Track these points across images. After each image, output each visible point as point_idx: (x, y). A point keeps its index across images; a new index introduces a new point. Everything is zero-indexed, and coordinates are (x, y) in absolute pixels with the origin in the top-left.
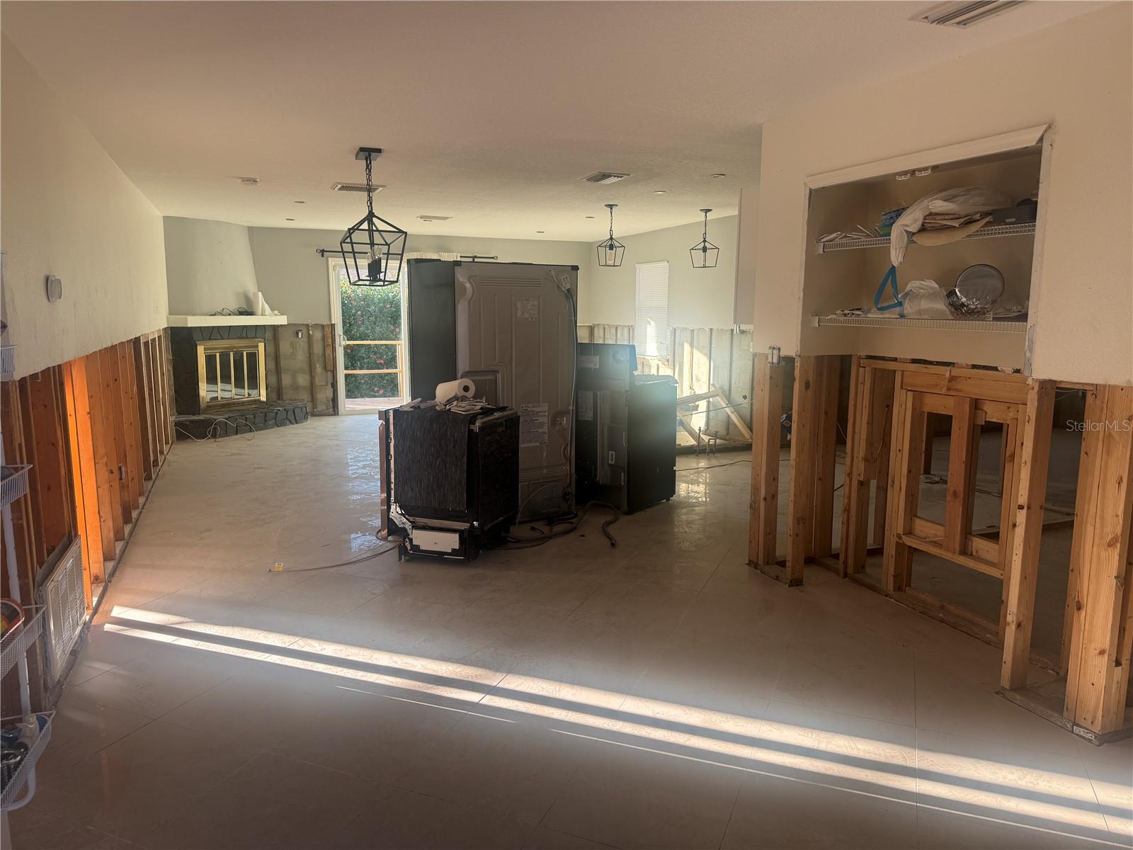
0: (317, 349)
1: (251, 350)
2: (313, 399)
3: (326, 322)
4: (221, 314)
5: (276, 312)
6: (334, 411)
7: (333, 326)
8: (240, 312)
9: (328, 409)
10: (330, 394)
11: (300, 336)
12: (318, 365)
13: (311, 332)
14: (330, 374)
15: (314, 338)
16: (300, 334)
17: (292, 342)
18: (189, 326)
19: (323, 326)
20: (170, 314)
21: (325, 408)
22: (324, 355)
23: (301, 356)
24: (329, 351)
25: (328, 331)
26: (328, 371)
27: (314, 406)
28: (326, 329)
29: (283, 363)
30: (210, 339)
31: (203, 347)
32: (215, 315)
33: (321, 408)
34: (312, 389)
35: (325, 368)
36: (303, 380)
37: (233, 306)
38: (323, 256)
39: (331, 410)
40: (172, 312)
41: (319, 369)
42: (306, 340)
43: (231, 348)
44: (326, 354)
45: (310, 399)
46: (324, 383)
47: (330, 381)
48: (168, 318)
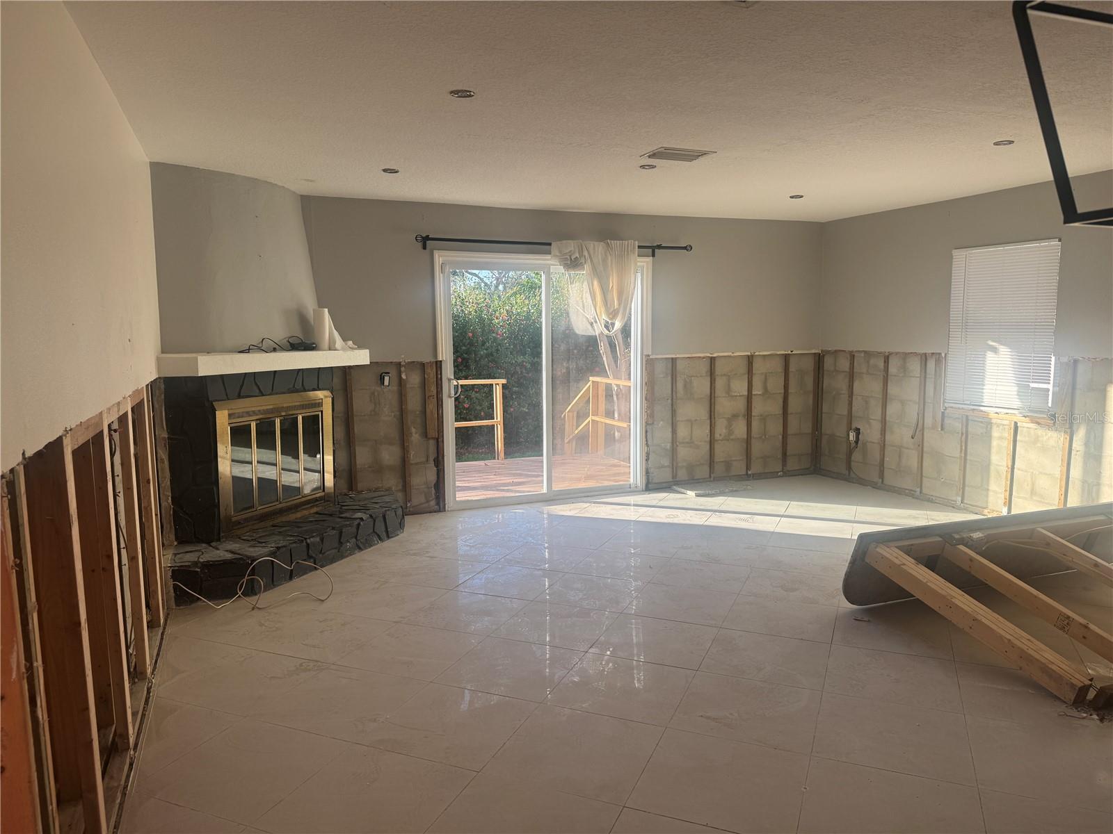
0: (414, 402)
1: (310, 412)
2: (406, 487)
3: (427, 358)
4: (260, 349)
5: (350, 343)
6: (438, 504)
7: (439, 365)
8: (291, 344)
9: (428, 502)
10: (431, 476)
11: (386, 382)
12: (413, 430)
13: (404, 376)
14: (432, 443)
15: (408, 386)
16: (387, 379)
17: (373, 393)
18: (199, 375)
19: (423, 365)
20: (163, 352)
21: (423, 499)
22: (424, 412)
23: (388, 415)
24: (431, 406)
25: (431, 372)
26: (429, 439)
27: (407, 498)
28: (428, 370)
29: (358, 429)
30: (239, 396)
31: (226, 413)
32: (248, 351)
33: (417, 500)
34: (404, 470)
35: (425, 435)
36: (389, 455)
37: (279, 333)
38: (424, 248)
39: (433, 503)
40: (167, 346)
41: (415, 436)
42: (395, 388)
43: (276, 411)
44: (428, 410)
45: (400, 487)
46: (424, 459)
47: (432, 457)
48: (158, 360)
